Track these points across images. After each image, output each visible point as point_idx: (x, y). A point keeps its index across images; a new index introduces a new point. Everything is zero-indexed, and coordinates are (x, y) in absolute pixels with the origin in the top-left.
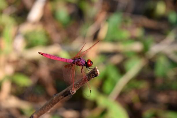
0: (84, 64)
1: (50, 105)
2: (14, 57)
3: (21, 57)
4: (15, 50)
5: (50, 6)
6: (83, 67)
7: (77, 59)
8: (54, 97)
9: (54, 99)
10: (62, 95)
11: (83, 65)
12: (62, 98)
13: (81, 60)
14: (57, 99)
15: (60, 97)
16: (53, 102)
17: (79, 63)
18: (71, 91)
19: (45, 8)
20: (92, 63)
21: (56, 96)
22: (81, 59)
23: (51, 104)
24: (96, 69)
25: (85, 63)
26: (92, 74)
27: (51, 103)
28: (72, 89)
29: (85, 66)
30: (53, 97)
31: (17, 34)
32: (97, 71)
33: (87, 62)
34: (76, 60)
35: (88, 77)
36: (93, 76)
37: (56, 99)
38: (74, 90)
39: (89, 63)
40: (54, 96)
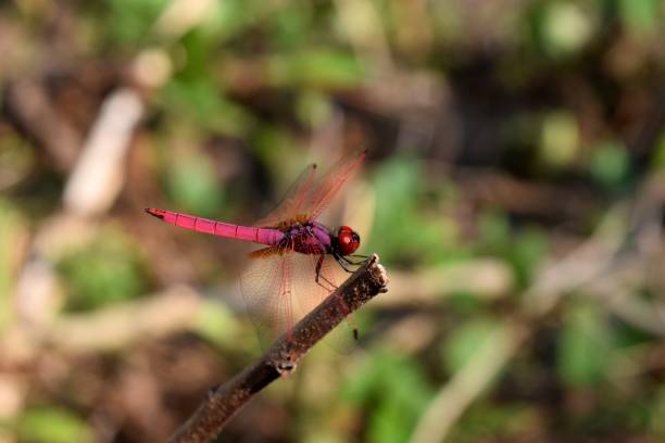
0: (326, 246)
1: (197, 432)
2: (19, 347)
3: (48, 346)
4: (22, 320)
5: (148, 154)
6: (321, 260)
7: (297, 228)
8: (212, 400)
9: (212, 407)
10: (243, 387)
11: (324, 248)
12: (246, 398)
13: (315, 230)
14: (224, 408)
15: (235, 397)
16: (210, 419)
17: (308, 243)
18: (277, 363)
19: (129, 161)
20: (357, 238)
21: (218, 395)
22: (312, 226)
23: (201, 429)
24: (373, 261)
25: (329, 242)
26: (361, 284)
27: (202, 424)
28: (280, 358)
29: (329, 252)
30: (207, 398)
31: (30, 257)
32: (377, 270)
33: (337, 239)
34: (294, 232)
35: (345, 298)
36: (362, 291)
37: (220, 407)
38: (289, 359)
39: (347, 240)
40: (211, 393)
